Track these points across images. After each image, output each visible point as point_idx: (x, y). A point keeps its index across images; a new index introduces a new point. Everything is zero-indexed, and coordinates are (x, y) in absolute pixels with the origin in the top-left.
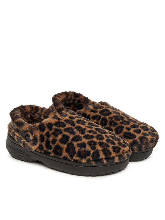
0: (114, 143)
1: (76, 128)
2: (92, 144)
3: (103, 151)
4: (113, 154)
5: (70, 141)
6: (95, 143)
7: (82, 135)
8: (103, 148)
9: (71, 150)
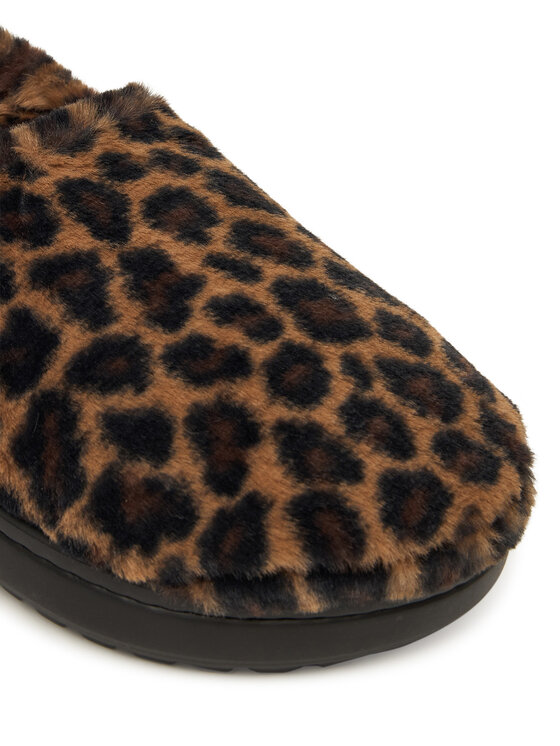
0: (399, 443)
1: (129, 262)
2: (225, 431)
3: (305, 512)
4: (383, 547)
5: (53, 376)
6: (248, 432)
7: (157, 341)
8: (301, 489)
9: (53, 457)
